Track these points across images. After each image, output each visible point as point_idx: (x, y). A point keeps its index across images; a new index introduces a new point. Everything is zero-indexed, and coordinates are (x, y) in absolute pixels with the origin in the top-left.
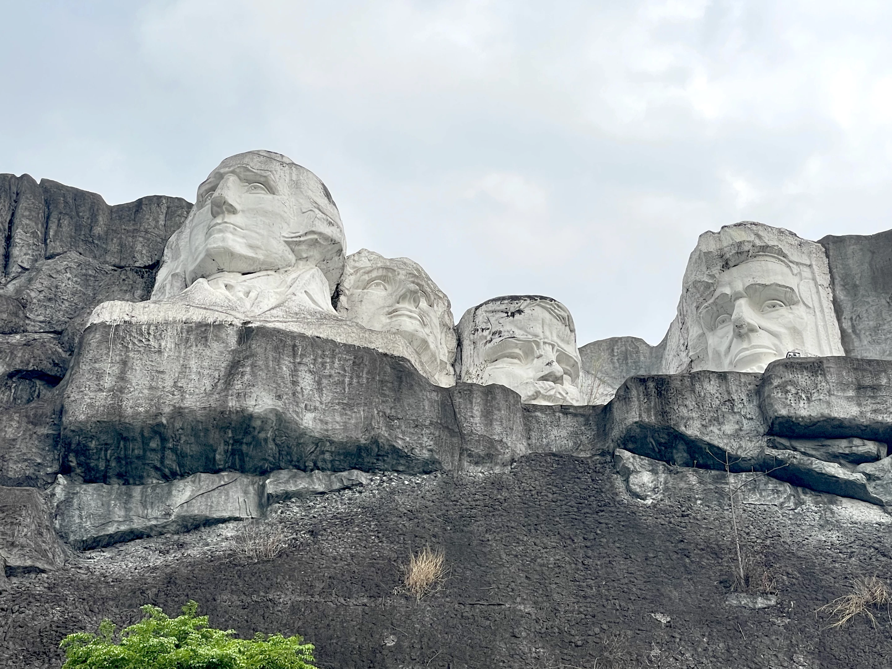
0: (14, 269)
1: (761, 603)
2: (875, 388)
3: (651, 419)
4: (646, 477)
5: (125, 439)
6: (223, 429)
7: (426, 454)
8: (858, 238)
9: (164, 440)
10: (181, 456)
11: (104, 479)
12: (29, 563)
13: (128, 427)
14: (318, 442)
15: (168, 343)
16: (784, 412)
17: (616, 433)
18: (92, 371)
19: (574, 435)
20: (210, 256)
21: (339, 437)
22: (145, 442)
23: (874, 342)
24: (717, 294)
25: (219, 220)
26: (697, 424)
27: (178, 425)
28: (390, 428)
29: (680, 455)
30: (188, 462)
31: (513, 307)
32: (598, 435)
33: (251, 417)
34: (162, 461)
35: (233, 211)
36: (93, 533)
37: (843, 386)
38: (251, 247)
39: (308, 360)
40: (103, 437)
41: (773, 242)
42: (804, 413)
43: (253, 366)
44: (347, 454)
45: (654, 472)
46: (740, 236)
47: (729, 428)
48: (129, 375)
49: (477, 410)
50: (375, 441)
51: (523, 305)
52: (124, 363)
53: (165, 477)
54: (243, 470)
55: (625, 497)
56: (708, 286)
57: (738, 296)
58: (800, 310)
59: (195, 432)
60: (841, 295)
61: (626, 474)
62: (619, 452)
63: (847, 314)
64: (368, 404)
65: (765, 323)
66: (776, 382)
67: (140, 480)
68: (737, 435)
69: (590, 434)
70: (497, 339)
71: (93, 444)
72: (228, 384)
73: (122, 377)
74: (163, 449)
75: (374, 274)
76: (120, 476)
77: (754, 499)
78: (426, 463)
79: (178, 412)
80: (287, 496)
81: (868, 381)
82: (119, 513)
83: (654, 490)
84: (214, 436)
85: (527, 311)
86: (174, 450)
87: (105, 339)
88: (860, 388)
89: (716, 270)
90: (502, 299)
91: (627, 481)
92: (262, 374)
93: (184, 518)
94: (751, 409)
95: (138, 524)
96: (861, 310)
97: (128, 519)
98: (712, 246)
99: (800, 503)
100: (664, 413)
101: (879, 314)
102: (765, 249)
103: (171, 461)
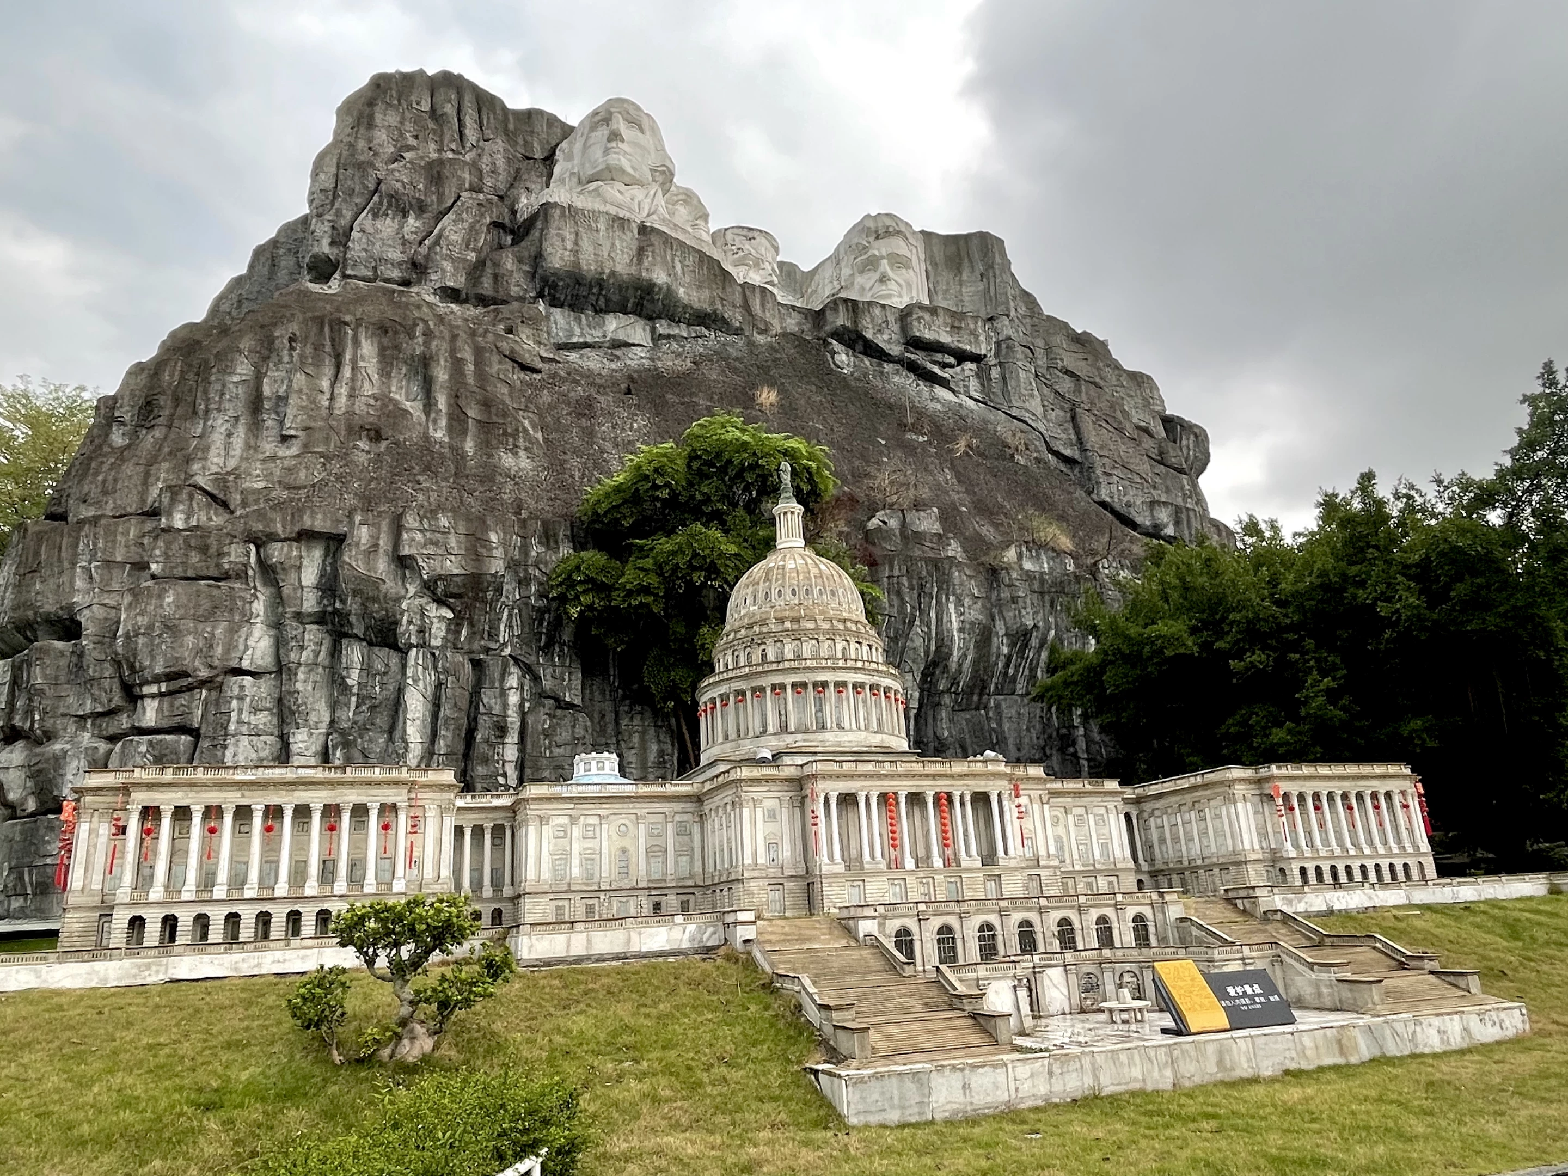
0: (468, 145)
1: (921, 439)
2: (959, 328)
3: (849, 324)
4: (844, 357)
5: (580, 284)
6: (636, 289)
7: (738, 324)
8: (937, 235)
9: (601, 289)
10: (607, 301)
11: (562, 306)
12: (551, 356)
13: (583, 277)
14: (685, 307)
15: (602, 227)
16: (918, 334)
17: (828, 328)
18: (558, 235)
19: (799, 324)
20: (608, 168)
21: (696, 305)
22: (591, 287)
23: (945, 299)
24: (869, 254)
25: (614, 144)
26: (871, 331)
27: (611, 281)
28: (723, 306)
29: (859, 347)
30: (611, 305)
31: (750, 235)
32: (814, 326)
33: (654, 285)
34: (597, 301)
35: (623, 141)
36: (564, 340)
37: (946, 324)
38: (633, 168)
39: (678, 253)
40: (568, 280)
41: (903, 229)
42: (927, 336)
43: (653, 252)
44: (698, 317)
45: (847, 355)
46: (888, 222)
47: (886, 337)
48: (580, 243)
49: (758, 301)
50: (715, 311)
51: (756, 234)
52: (577, 234)
53: (596, 312)
54: (640, 315)
55: (833, 366)
56: (865, 247)
57: (883, 257)
58: (911, 271)
59: (620, 288)
60: (930, 268)
61: (833, 353)
62: (830, 340)
63: (931, 280)
64: (710, 288)
65: (896, 278)
66: (915, 316)
67: (582, 310)
68: (889, 342)
69: (809, 326)
70: (741, 254)
71: (561, 284)
72: (640, 262)
73: (576, 243)
74: (600, 294)
75: (681, 197)
76: (570, 306)
77: (896, 379)
78: (737, 329)
79: (613, 273)
80: (668, 337)
81: (956, 324)
82: (577, 331)
83: (848, 365)
84: (631, 291)
85: (758, 239)
86: (605, 296)
87: (563, 215)
88: (953, 327)
89: (871, 239)
90: (743, 228)
91: (833, 358)
92: (659, 259)
93: (614, 340)
94: (896, 328)
95: (589, 339)
96: (939, 278)
97: (582, 335)
98: (871, 225)
99: (918, 385)
100: (855, 323)
101: (948, 283)
102: (899, 232)
103: (602, 302)
